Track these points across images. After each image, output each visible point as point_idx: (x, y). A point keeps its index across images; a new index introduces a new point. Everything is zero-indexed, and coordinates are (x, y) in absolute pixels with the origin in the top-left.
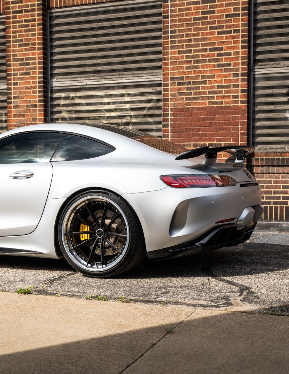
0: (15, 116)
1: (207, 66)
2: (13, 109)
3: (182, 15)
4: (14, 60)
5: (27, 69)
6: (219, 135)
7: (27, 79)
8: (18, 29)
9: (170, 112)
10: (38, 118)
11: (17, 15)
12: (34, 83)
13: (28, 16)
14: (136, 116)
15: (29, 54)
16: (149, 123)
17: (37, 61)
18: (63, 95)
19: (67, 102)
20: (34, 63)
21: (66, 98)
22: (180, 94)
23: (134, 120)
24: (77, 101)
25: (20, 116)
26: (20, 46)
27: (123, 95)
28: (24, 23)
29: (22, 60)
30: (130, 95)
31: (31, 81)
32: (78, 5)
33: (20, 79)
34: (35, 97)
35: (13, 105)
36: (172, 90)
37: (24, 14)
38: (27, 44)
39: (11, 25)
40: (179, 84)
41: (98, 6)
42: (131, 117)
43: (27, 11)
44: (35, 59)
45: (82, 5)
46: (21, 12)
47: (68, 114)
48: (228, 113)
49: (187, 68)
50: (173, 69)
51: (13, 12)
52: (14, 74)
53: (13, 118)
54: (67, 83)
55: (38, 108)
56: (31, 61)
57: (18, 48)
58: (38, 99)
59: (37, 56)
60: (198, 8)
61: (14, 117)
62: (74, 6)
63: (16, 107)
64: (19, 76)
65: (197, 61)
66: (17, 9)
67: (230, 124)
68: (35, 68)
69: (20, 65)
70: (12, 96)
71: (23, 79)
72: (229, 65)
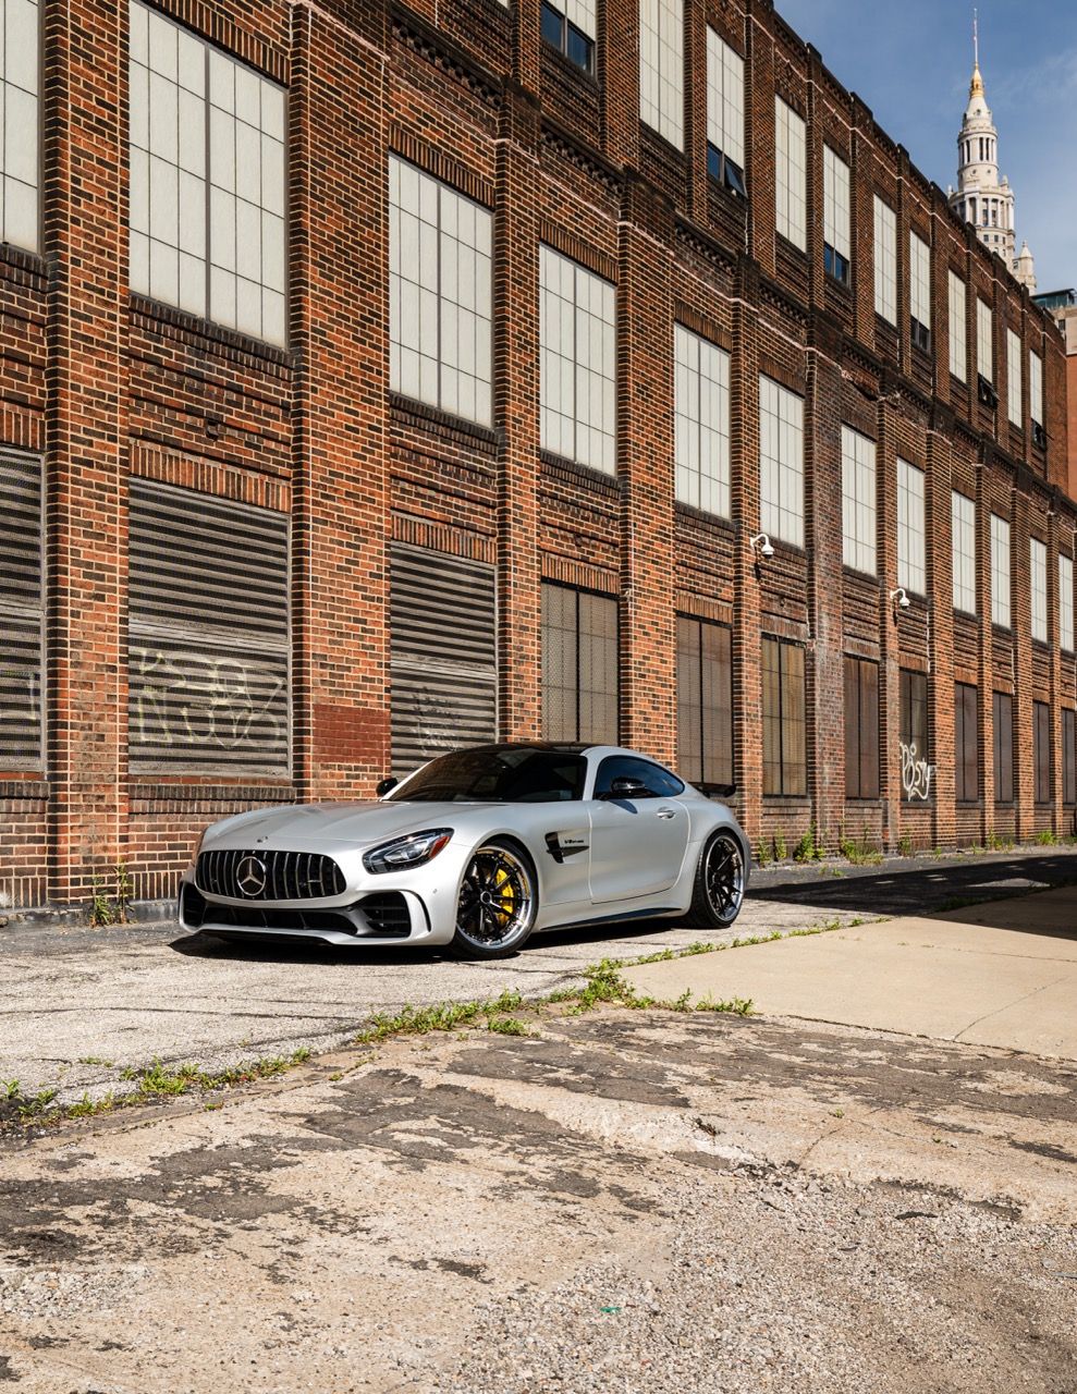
0: (73, 684)
1: (351, 645)
2: (69, 669)
3: (324, 556)
4: (76, 563)
5: (98, 588)
6: (365, 753)
7: (98, 608)
8: (82, 498)
9: (312, 711)
10: (118, 694)
11: (82, 467)
12: (111, 619)
13: (101, 477)
14: (256, 710)
15: (103, 557)
16: (270, 724)
17: (118, 576)
18: (144, 652)
19: (151, 667)
20: (112, 579)
21: (151, 660)
22: (323, 682)
23: (253, 717)
24: (169, 669)
25: (85, 685)
26: (86, 534)
27: (239, 670)
28: (94, 490)
29: (89, 565)
30: (249, 671)
31: (107, 614)
32: (171, 484)
33: (84, 605)
34: (112, 649)
35: (69, 660)
36: (315, 674)
37: (94, 470)
38: (100, 536)
39: (70, 485)
40: (323, 666)
41: (202, 496)
42: (250, 710)
43: (101, 467)
44: (113, 569)
45: (177, 486)
46: (89, 464)
47: (156, 692)
48: (373, 721)
49: (331, 642)
50: (315, 640)
51: (75, 460)
52: (74, 594)
53: (69, 689)
54: (151, 630)
55: (118, 675)
56: (107, 574)
57: (82, 539)
58: (118, 655)
59: (118, 566)
60: (341, 552)
61: (72, 686)
62: (164, 482)
63: (77, 664)
64: (82, 600)
65: (341, 634)
66: (81, 456)
67: (375, 737)
68: (114, 590)
69: (86, 575)
70: (68, 639)
71: (89, 606)
72: (373, 648)
